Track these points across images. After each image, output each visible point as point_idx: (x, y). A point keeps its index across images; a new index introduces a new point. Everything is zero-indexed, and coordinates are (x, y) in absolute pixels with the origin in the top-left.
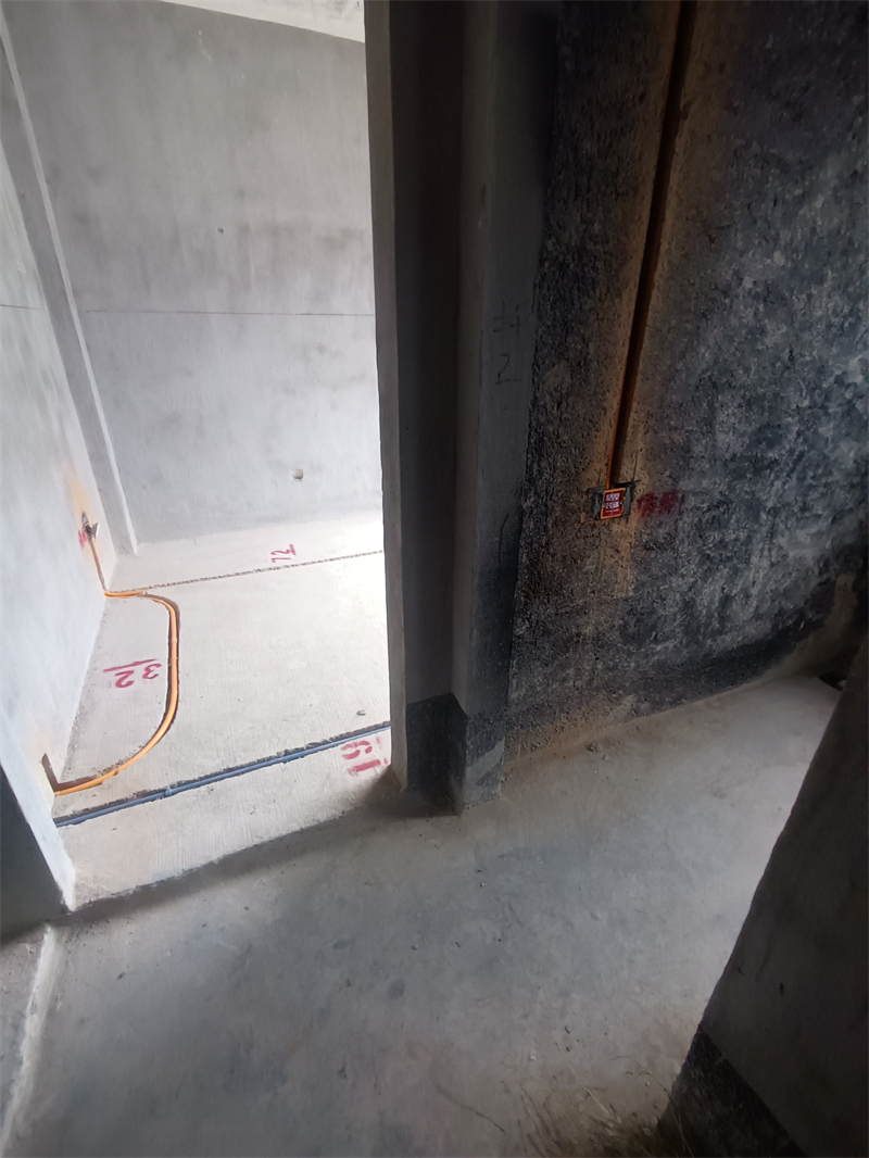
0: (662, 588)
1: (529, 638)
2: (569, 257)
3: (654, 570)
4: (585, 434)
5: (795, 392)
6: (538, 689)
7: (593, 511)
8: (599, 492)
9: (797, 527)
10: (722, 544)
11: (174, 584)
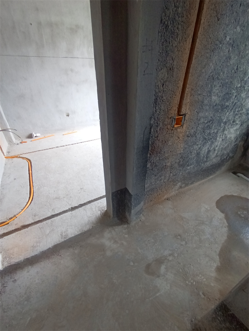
0: (191, 149)
1: (150, 168)
2: (169, 23)
3: (189, 144)
4: (171, 96)
5: (237, 81)
6: (153, 183)
7: (172, 124)
8: (174, 118)
9: (231, 128)
10: (210, 134)
11: (29, 153)
